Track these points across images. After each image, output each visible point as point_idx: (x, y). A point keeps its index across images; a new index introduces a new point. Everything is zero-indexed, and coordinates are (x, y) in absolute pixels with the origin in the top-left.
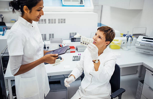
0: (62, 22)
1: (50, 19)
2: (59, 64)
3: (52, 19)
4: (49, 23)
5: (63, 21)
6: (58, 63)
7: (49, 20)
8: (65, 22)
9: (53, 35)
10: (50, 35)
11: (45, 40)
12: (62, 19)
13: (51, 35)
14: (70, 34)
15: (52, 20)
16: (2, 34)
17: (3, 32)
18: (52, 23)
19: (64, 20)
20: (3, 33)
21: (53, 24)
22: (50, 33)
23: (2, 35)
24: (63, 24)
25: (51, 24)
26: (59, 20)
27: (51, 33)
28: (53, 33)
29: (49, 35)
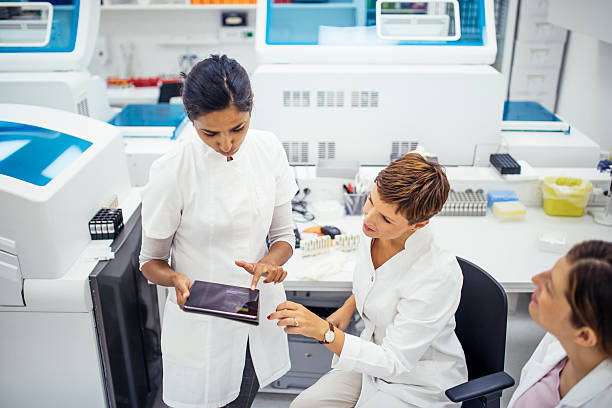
0: (365, 104)
1: (323, 93)
2: (325, 253)
3: (329, 93)
4: (320, 104)
5: (369, 100)
6: (322, 251)
7: (321, 94)
8: (375, 104)
9: (332, 145)
10: (322, 145)
11: (303, 161)
12: (367, 93)
13: (327, 146)
14: (395, 146)
15: (331, 94)
16: (172, 135)
17: (173, 128)
18: (330, 105)
19: (375, 95)
20: (174, 132)
21: (336, 109)
22: (322, 141)
23: (172, 138)
24: (369, 109)
25: (325, 109)
26: (355, 94)
27: (327, 140)
28: (331, 141)
29: (317, 146)
